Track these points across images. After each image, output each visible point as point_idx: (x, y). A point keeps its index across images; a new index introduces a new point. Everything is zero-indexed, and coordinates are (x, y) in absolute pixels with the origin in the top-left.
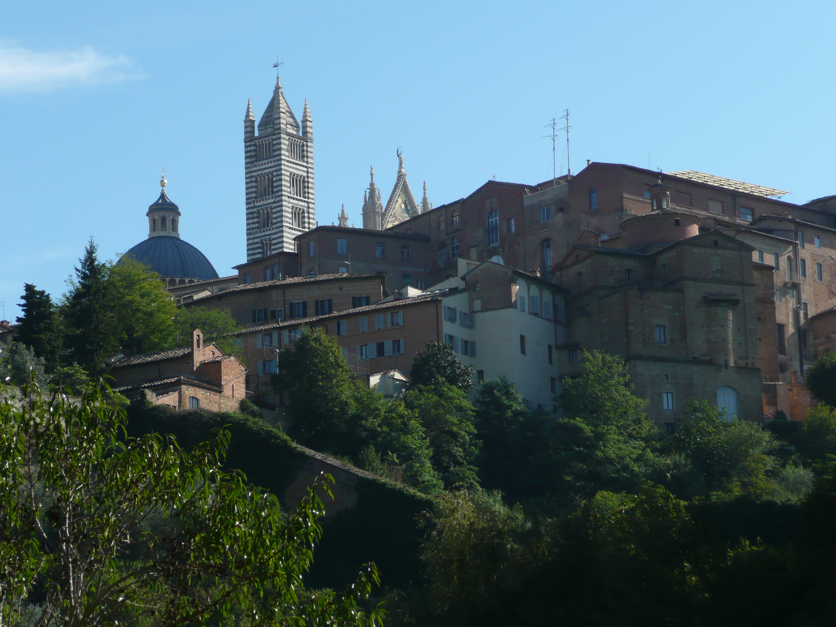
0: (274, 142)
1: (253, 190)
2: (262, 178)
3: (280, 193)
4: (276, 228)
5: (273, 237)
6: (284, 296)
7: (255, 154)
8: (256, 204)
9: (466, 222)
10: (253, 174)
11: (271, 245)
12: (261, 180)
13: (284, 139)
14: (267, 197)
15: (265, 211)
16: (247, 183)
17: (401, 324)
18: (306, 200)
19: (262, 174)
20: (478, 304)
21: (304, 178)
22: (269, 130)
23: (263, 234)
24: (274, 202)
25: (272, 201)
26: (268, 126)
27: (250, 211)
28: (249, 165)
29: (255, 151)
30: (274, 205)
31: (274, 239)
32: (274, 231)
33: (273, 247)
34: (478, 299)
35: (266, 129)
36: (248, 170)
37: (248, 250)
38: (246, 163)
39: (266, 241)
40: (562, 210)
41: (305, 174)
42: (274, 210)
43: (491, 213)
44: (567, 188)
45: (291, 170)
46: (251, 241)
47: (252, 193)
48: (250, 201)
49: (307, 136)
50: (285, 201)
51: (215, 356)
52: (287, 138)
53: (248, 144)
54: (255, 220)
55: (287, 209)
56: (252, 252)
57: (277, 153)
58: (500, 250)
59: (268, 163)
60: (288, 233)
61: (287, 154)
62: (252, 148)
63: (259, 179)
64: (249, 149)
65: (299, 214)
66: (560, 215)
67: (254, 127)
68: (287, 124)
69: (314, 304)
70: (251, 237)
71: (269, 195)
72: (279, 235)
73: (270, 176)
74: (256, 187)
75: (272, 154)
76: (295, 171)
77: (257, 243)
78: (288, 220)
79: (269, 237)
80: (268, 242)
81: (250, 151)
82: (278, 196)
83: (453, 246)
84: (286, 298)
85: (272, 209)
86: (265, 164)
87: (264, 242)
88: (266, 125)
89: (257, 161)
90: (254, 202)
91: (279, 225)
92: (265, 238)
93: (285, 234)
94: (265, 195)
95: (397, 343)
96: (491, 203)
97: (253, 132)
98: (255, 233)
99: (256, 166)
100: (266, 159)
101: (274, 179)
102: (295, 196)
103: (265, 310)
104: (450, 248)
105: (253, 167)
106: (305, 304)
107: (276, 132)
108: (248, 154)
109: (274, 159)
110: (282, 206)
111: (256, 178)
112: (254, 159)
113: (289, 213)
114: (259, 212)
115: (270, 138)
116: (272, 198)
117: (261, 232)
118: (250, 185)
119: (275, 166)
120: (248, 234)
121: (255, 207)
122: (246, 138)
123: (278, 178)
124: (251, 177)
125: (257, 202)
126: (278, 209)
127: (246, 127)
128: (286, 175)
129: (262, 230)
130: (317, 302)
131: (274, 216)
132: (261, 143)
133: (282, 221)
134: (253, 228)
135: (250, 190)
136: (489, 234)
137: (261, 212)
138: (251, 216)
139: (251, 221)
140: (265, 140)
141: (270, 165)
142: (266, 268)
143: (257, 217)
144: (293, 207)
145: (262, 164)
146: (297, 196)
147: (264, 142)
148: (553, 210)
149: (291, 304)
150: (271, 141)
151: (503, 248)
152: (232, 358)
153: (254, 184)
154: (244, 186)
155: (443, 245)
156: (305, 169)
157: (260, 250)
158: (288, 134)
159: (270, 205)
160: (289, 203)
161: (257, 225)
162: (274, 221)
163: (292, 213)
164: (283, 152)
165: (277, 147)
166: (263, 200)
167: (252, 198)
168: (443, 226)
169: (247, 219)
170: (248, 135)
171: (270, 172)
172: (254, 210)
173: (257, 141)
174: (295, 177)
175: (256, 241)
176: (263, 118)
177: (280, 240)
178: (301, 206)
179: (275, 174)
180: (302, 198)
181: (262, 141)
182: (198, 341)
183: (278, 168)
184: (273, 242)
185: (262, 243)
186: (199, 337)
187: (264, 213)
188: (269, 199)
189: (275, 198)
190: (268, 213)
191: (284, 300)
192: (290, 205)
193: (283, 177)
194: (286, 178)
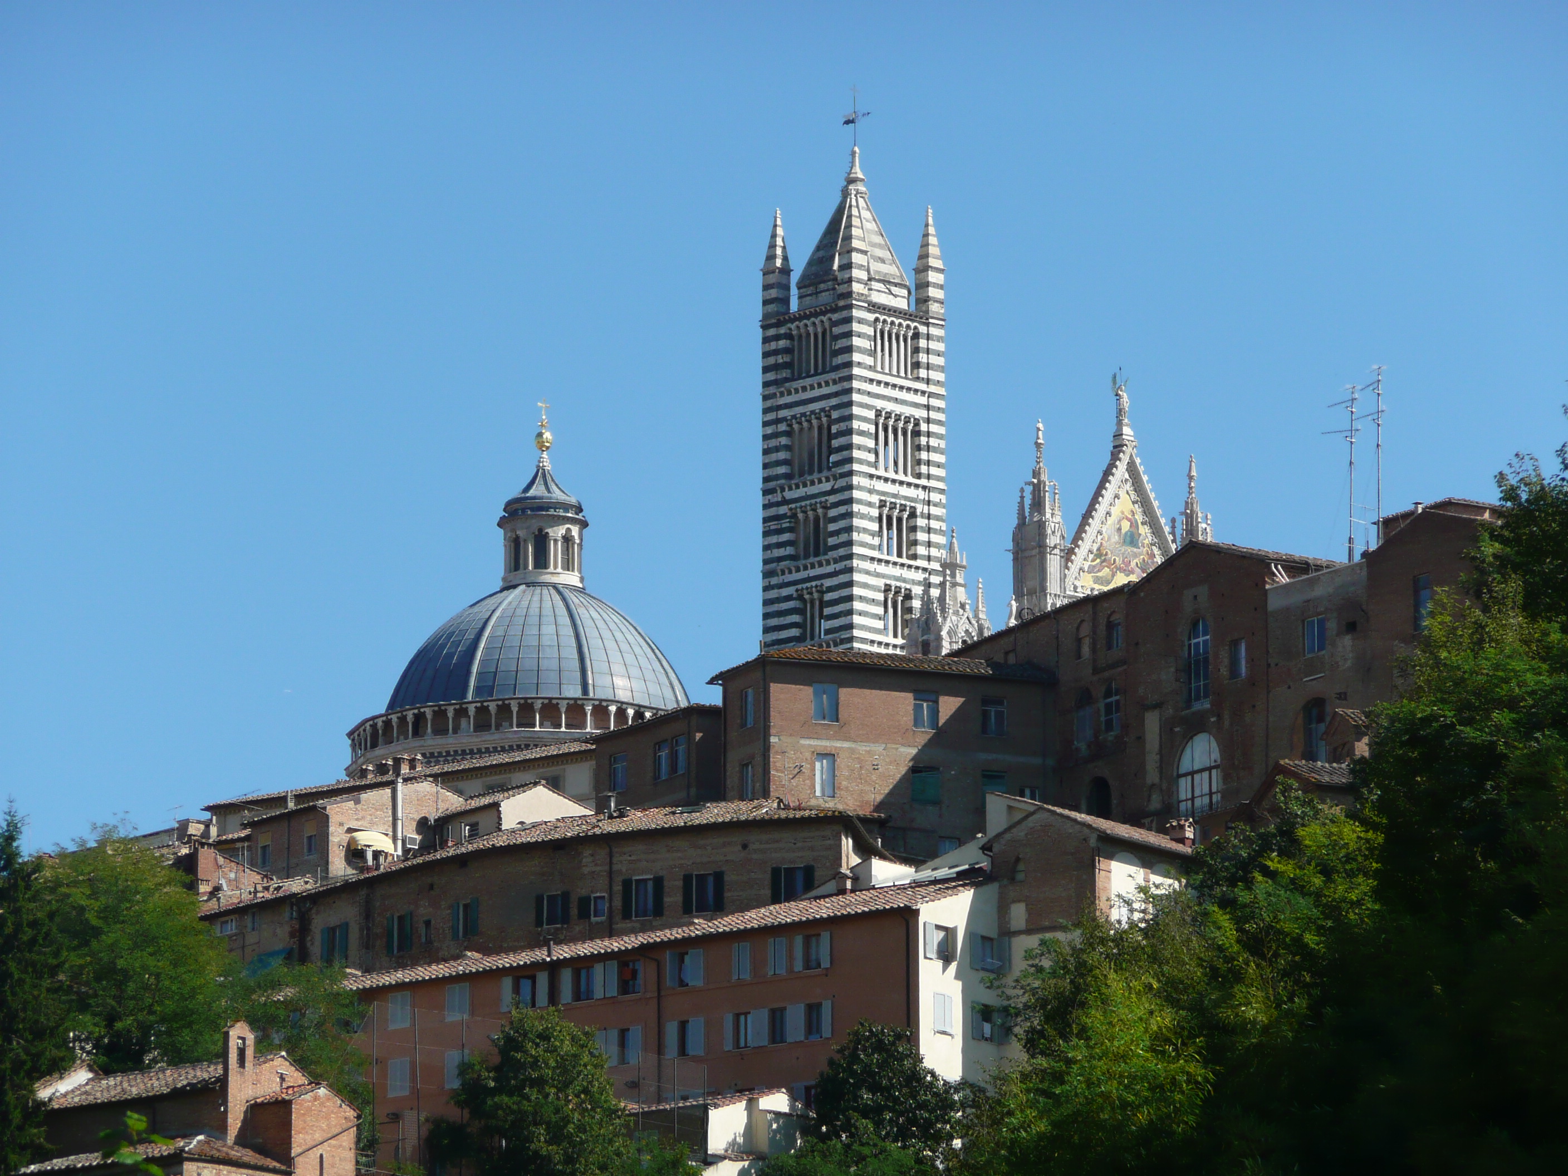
0: (836, 330)
1: (782, 455)
2: (805, 424)
3: (846, 468)
4: (836, 561)
5: (828, 583)
6: (611, 863)
7: (787, 358)
8: (789, 495)
9: (1137, 644)
10: (783, 413)
11: (823, 604)
12: (801, 430)
13: (860, 321)
14: (815, 476)
15: (810, 513)
16: (766, 437)
17: (826, 963)
18: (923, 482)
19: (803, 415)
20: (1018, 915)
21: (917, 424)
22: (825, 297)
23: (803, 574)
24: (833, 491)
25: (826, 486)
26: (822, 286)
27: (773, 511)
28: (772, 390)
29: (787, 351)
30: (832, 499)
31: (830, 589)
32: (830, 569)
33: (827, 611)
34: (1019, 901)
35: (817, 293)
36: (769, 403)
37: (766, 616)
38: (766, 384)
39: (811, 593)
40: (1351, 627)
41: (921, 413)
42: (833, 513)
43: (1195, 624)
44: (1364, 573)
45: (879, 404)
46: (773, 594)
47: (778, 463)
48: (772, 485)
49: (927, 312)
50: (860, 488)
51: (285, 1086)
52: (871, 317)
53: (772, 332)
54: (786, 537)
55: (864, 509)
56: (774, 622)
57: (840, 359)
58: (1212, 720)
59: (820, 386)
60: (868, 573)
61: (869, 361)
62: (782, 343)
63: (796, 426)
64: (773, 345)
65: (900, 520)
66: (1347, 640)
67: (787, 288)
68: (870, 279)
69: (680, 883)
70: (774, 581)
71: (820, 471)
72: (842, 578)
73: (824, 420)
74: (788, 448)
75: (831, 362)
76: (890, 406)
77: (788, 598)
78: (867, 539)
79: (818, 583)
80: (816, 595)
81: (776, 352)
82: (843, 475)
83: (1109, 700)
84: (615, 867)
85: (826, 508)
86: (812, 388)
87: (807, 597)
88: (816, 284)
89: (793, 379)
90: (783, 490)
91: (842, 552)
92: (808, 585)
93: (857, 577)
94: (811, 473)
95: (813, 1010)
96: (1195, 597)
97: (786, 301)
98: (783, 573)
99: (789, 393)
100: (816, 374)
101: (834, 429)
102: (891, 475)
103: (566, 896)
104: (1101, 706)
105: (782, 394)
106: (658, 882)
107: (841, 303)
108: (771, 360)
109: (834, 375)
110: (850, 501)
111: (790, 425)
112: (785, 373)
113: (871, 519)
114: (794, 516)
115: (824, 319)
116: (828, 480)
117: (798, 570)
118: (773, 443)
119: (836, 394)
120: (767, 574)
121: (785, 502)
122: (766, 316)
123: (843, 426)
124: (777, 421)
125: (790, 489)
126: (842, 509)
127: (766, 287)
128: (865, 419)
129: (801, 563)
130: (687, 879)
131: (832, 527)
132: (802, 330)
133: (850, 543)
134: (780, 559)
135: (774, 457)
136: (1190, 680)
137: (800, 516)
138: (773, 525)
139: (774, 539)
140: (814, 324)
141: (825, 391)
142: (659, 745)
143: (790, 530)
144: (882, 504)
145: (804, 389)
146: (896, 472)
147: (811, 329)
148: (1332, 625)
149: (627, 884)
150: (827, 325)
151: (1219, 716)
152: (322, 1091)
153: (784, 440)
154: (759, 445)
155: (1085, 698)
156: (923, 400)
157: (796, 618)
158: (874, 307)
159: (823, 499)
160: (871, 491)
161: (789, 550)
162: (832, 541)
163: (880, 519)
164: (856, 357)
165: (841, 343)
166: (805, 485)
167: (777, 477)
168: (1086, 650)
169: (766, 534)
170: (772, 308)
171: (823, 410)
172: (783, 510)
173: (793, 326)
174: (891, 422)
175: (785, 592)
176: (810, 264)
177: (844, 592)
178: (906, 498)
179: (835, 415)
180: (910, 479)
181: (806, 325)
182: (242, 1052)
183: (845, 399)
184: (828, 597)
185: (800, 598)
186: (244, 1043)
187: (807, 518)
188: (820, 481)
189: (835, 479)
190: (817, 519)
191: (610, 874)
192: (875, 499)
193: (856, 424)
194: (865, 426)
